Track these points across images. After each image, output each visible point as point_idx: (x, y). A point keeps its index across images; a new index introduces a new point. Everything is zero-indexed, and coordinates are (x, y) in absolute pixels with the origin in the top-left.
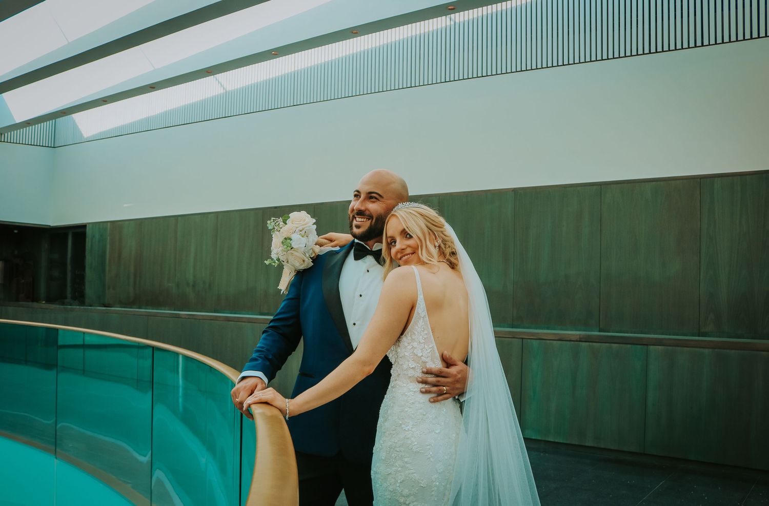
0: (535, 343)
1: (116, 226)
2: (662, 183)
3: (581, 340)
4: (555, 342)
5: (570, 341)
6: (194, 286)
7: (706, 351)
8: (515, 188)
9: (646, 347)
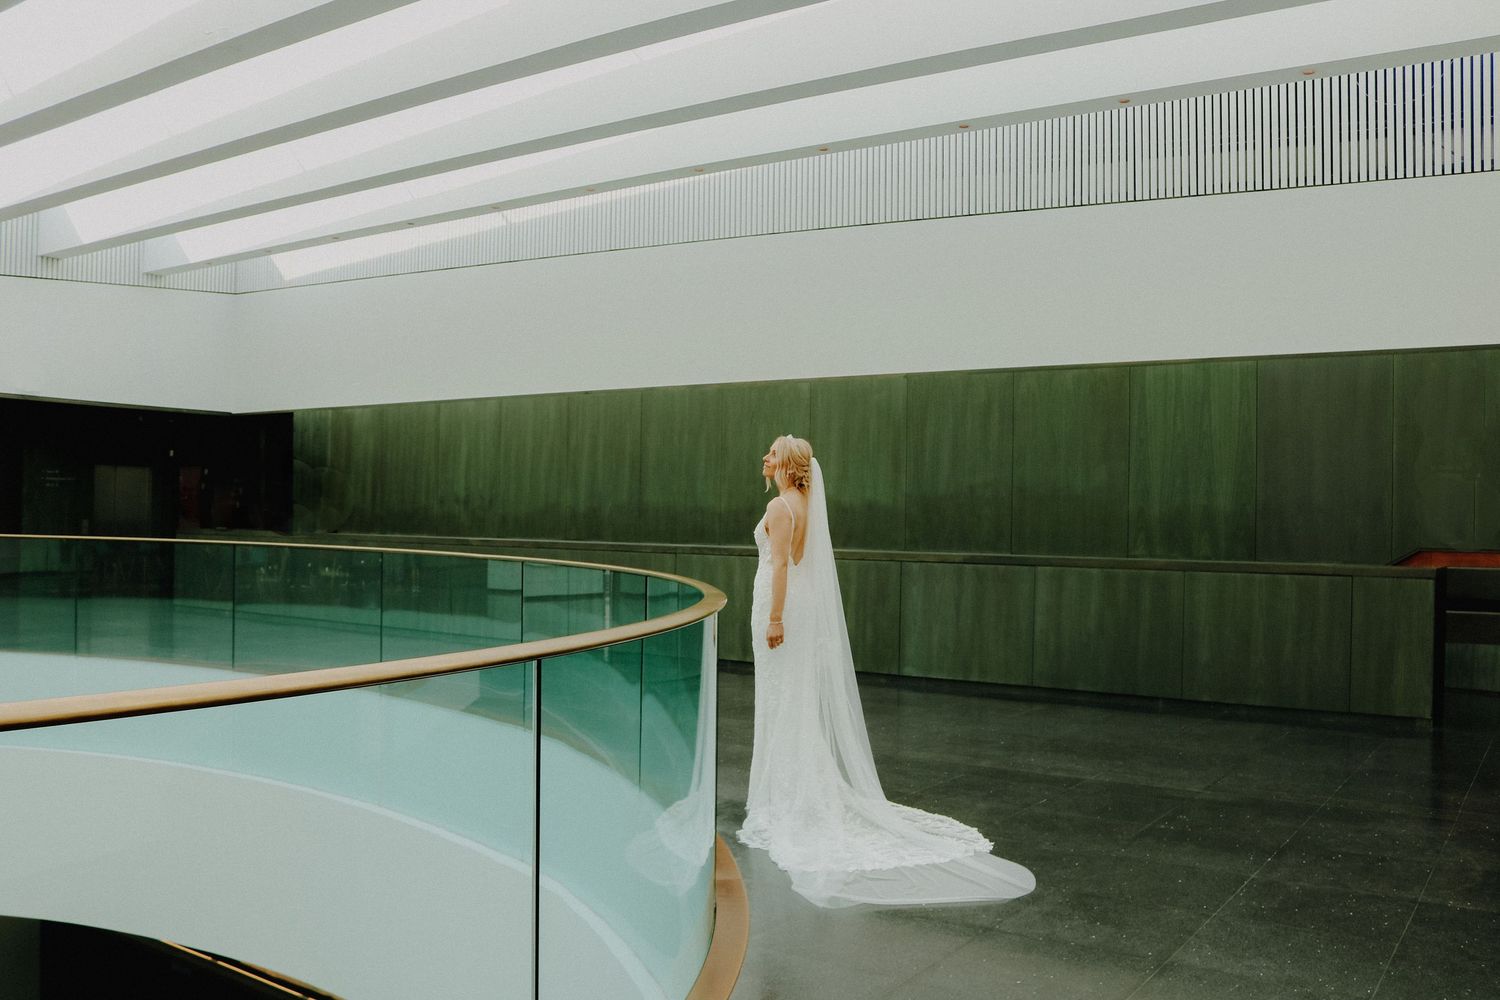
0: (915, 566)
1: (342, 417)
2: (1086, 371)
3: (966, 562)
4: (936, 565)
5: (954, 563)
6: (466, 502)
7: (1095, 571)
8: (908, 374)
9: (1033, 568)
